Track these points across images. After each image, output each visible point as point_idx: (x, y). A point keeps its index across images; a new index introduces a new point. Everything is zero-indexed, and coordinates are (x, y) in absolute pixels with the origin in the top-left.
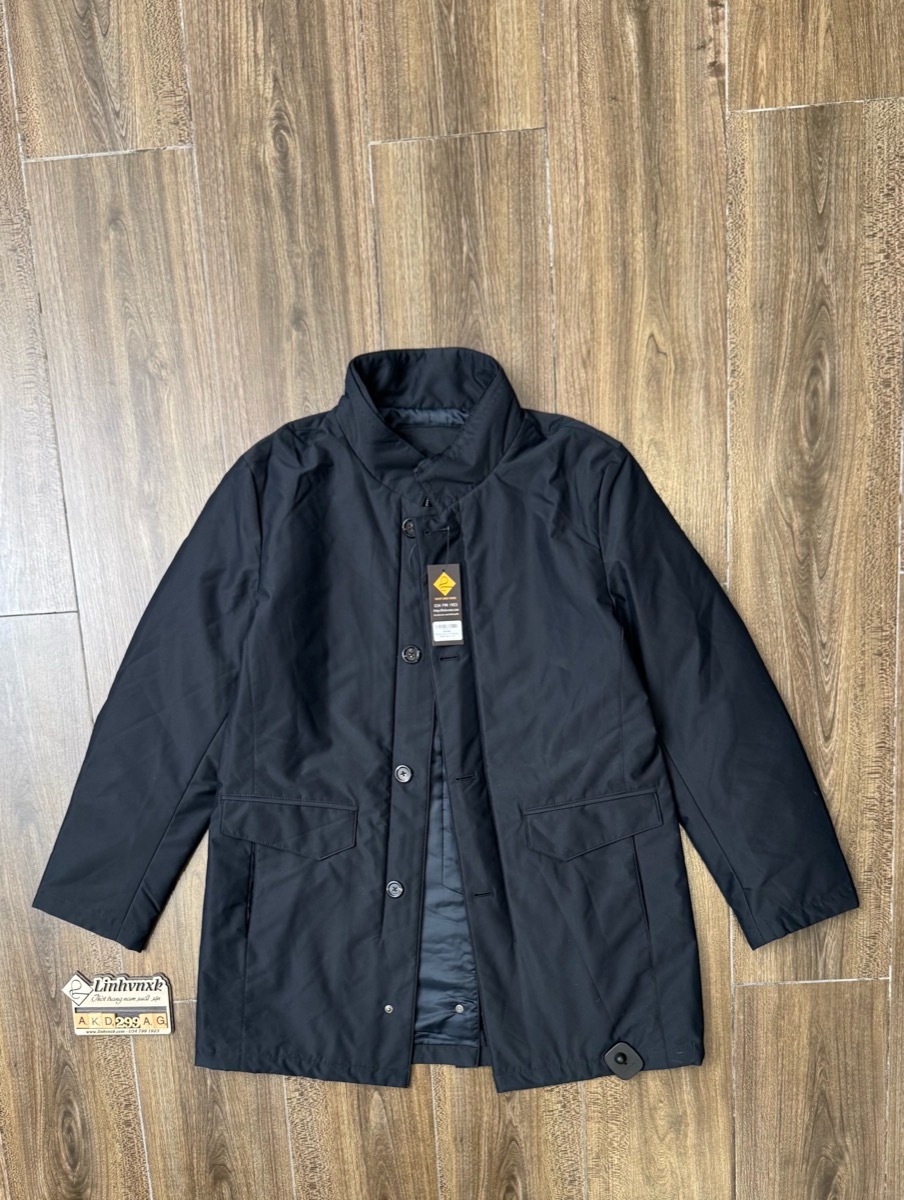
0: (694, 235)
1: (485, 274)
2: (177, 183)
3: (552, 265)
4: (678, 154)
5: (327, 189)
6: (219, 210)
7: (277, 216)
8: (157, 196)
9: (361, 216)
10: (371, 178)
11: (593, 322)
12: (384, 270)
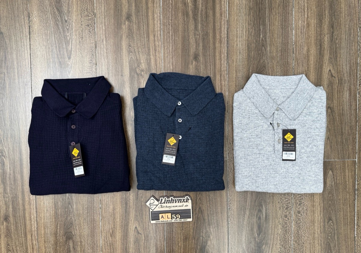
0: (346, 37)
1: (268, 45)
2: (154, 7)
3: (293, 44)
4: (341, 10)
5: (211, 13)
6: (169, 17)
7: (191, 20)
8: (145, 11)
9: (223, 22)
10: (227, 10)
11: (308, 64)
12: (230, 42)
